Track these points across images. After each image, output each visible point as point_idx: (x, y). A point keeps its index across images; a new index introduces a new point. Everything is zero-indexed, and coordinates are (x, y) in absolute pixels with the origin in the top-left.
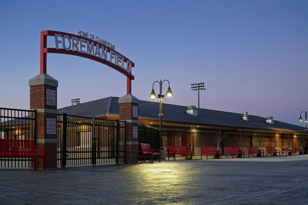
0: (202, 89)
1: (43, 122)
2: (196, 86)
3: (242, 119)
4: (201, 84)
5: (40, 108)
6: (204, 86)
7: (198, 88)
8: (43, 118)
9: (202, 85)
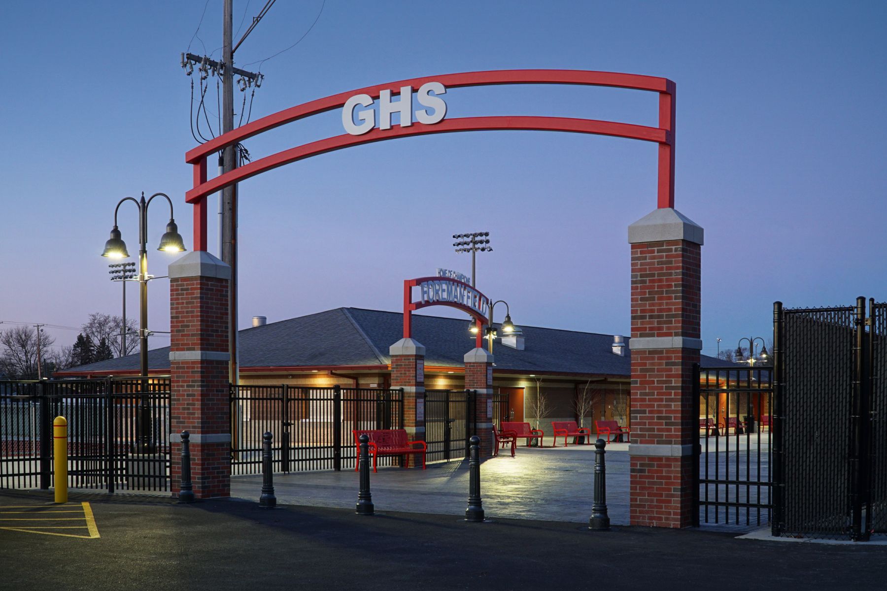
0: (483, 250)
1: (412, 405)
2: (466, 239)
3: (611, 352)
4: (481, 234)
5: (409, 385)
6: (487, 242)
7: (471, 245)
8: (412, 400)
9: (484, 238)
